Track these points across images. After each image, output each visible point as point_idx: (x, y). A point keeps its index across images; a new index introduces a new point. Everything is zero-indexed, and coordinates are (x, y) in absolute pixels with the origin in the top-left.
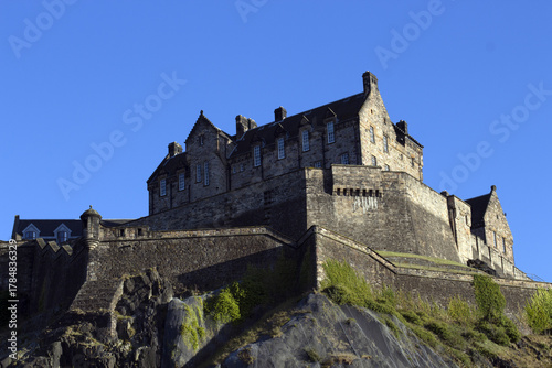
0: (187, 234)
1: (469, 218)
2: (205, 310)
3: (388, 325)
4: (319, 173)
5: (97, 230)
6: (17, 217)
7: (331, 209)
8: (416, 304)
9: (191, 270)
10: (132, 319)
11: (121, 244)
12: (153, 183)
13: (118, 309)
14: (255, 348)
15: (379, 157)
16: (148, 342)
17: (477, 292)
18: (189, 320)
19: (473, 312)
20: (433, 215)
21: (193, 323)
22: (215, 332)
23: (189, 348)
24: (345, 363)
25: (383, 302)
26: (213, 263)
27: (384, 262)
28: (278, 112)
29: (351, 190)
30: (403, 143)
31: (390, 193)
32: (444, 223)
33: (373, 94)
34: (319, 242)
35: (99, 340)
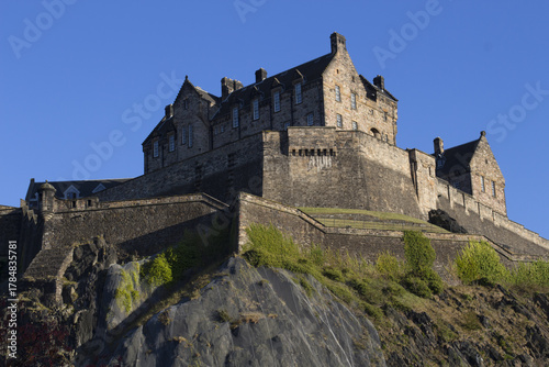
0: (131, 203)
1: (433, 170)
2: (141, 274)
3: (302, 284)
4: (276, 136)
5: (51, 203)
6: (32, 180)
7: (286, 169)
8: (344, 261)
9: (134, 237)
10: (76, 284)
11: (72, 215)
12: (147, 146)
13: (66, 276)
14: (174, 309)
15: (346, 114)
16: (87, 305)
17: (407, 247)
18: (124, 284)
19: (401, 266)
20: (391, 170)
21: (128, 287)
22: (149, 294)
23: (122, 311)
24: (252, 322)
25: (305, 261)
26: (153, 230)
27: (313, 222)
28: (259, 74)
29: (306, 150)
30: (374, 99)
31: (345, 152)
32: (404, 176)
33: (338, 54)
34: (242, 209)
35: (45, 305)
